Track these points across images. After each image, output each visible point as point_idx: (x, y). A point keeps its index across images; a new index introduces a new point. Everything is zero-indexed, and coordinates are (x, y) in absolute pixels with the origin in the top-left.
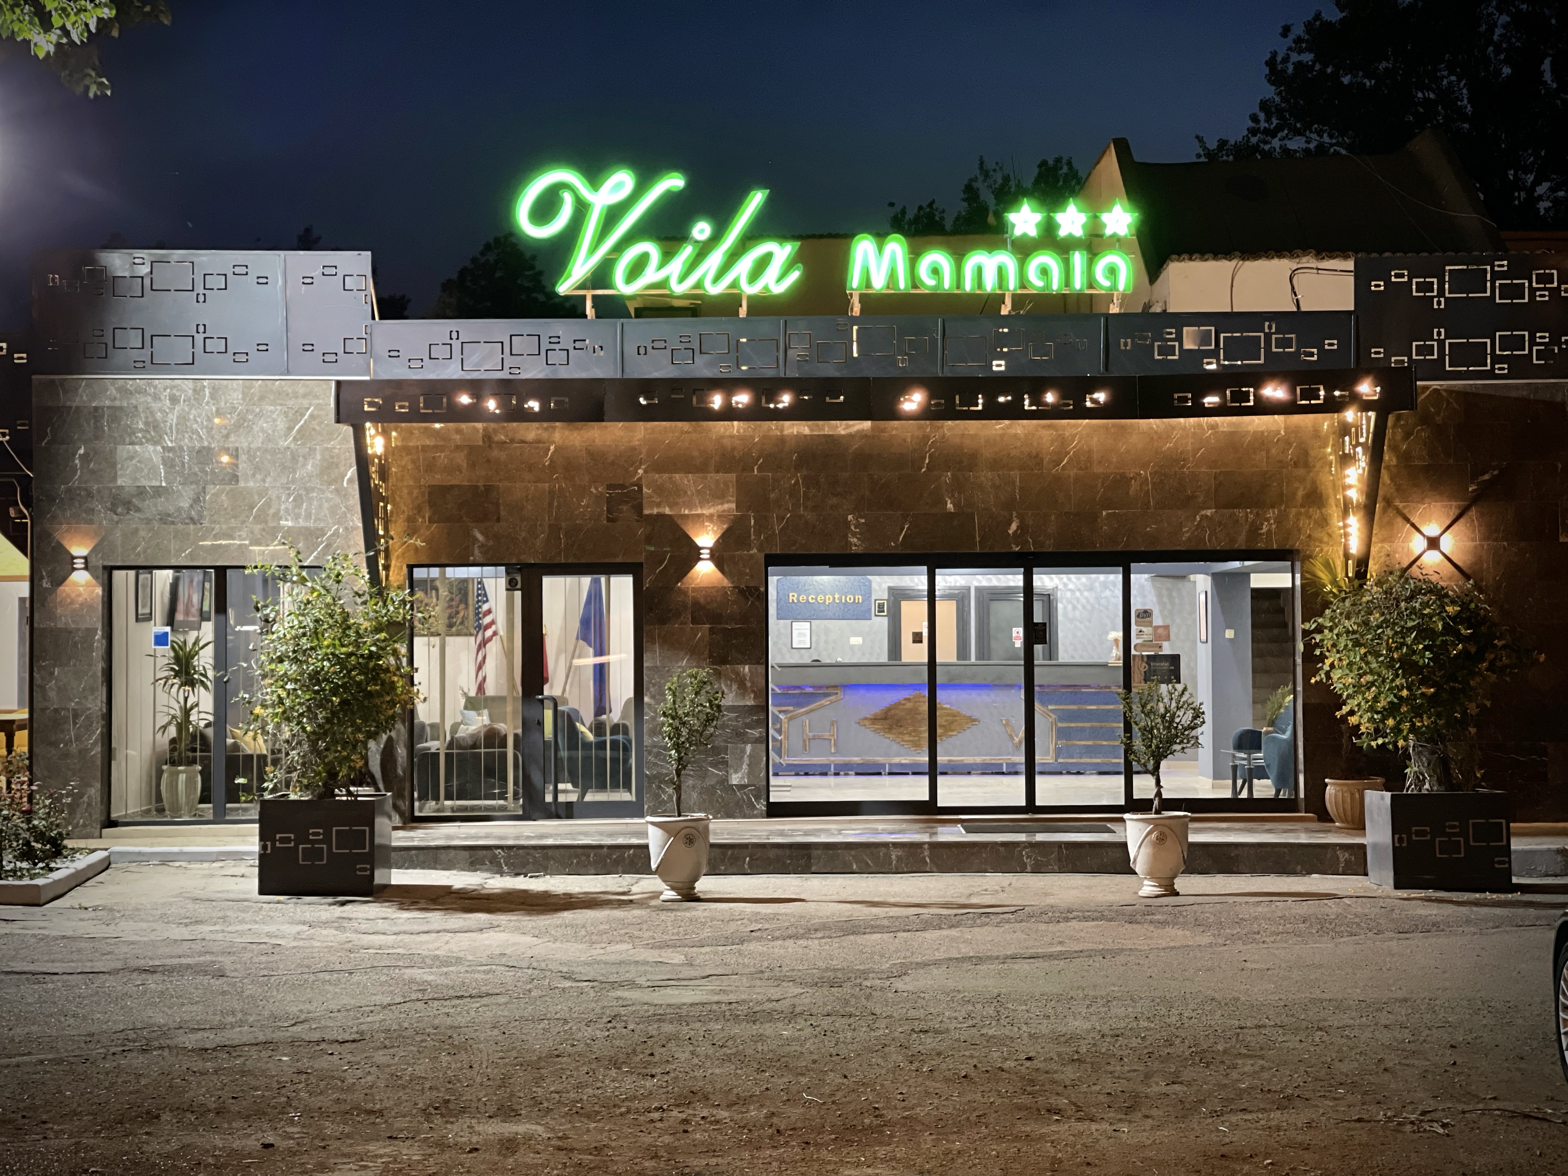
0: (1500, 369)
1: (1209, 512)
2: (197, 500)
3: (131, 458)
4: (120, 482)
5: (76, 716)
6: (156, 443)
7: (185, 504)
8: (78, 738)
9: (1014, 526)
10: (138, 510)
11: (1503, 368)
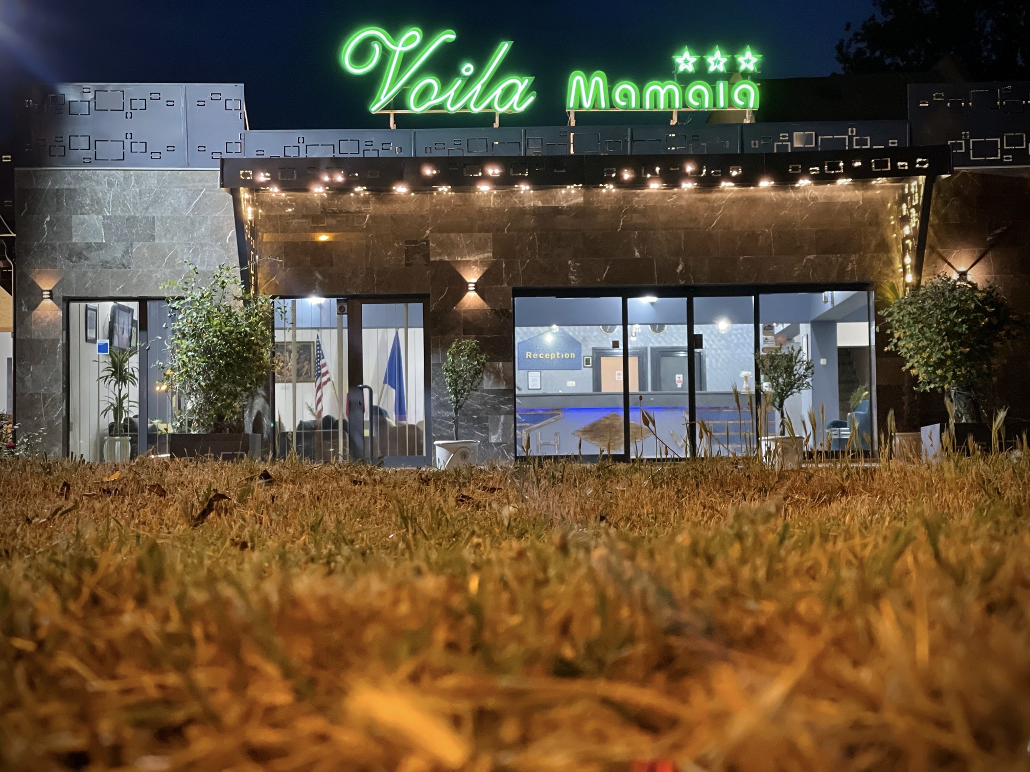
0: (1007, 158)
1: (811, 257)
2: (126, 252)
3: (82, 224)
4: (74, 240)
5: (45, 398)
6: (98, 214)
7: (119, 255)
8: (46, 413)
9: (680, 267)
10: (87, 259)
11: (1008, 158)
